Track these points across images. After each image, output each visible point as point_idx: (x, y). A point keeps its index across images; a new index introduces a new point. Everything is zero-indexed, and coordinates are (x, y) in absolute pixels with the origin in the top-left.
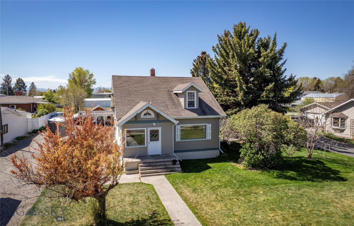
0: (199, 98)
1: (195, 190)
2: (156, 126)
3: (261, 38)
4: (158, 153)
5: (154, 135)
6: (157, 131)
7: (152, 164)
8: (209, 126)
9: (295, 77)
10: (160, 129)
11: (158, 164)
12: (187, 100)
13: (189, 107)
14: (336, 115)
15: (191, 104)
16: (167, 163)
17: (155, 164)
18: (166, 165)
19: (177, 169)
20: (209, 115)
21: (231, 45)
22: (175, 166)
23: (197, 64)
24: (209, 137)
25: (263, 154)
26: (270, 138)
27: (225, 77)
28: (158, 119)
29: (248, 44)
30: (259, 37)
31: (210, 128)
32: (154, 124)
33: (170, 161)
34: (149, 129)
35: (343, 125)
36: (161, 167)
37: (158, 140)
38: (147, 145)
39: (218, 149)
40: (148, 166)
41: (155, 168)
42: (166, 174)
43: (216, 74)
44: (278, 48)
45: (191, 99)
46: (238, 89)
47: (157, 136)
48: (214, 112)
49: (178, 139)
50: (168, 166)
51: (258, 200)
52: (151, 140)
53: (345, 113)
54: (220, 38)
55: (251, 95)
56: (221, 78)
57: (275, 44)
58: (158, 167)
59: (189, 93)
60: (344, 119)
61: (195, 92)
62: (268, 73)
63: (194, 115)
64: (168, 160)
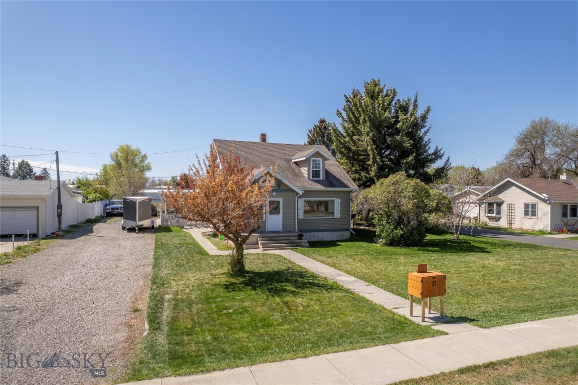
0: (326, 170)
2: (276, 196)
3: (399, 100)
4: (279, 230)
5: (275, 209)
6: (278, 202)
7: (274, 238)
8: (338, 201)
9: (441, 150)
10: (281, 200)
11: (281, 238)
12: (311, 169)
13: (313, 177)
14: (491, 199)
15: (316, 174)
16: (291, 238)
17: (278, 238)
18: (290, 240)
19: (304, 244)
20: (338, 187)
21: (361, 106)
22: (301, 241)
23: (314, 135)
24: (338, 215)
25: (402, 229)
26: (410, 206)
27: (354, 148)
28: (279, 187)
29: (383, 106)
30: (396, 98)
31: (340, 203)
32: (275, 194)
33: (295, 236)
34: (268, 200)
35: (499, 213)
36: (285, 241)
37: (278, 213)
38: (266, 218)
39: (348, 230)
40: (269, 240)
41: (277, 242)
42: (292, 249)
43: (342, 144)
44: (420, 112)
45: (316, 167)
46: (371, 162)
47: (277, 209)
48: (343, 185)
49: (301, 216)
50: (293, 241)
52: (270, 213)
53: (502, 196)
54: (347, 98)
55: (387, 170)
56: (348, 149)
57: (415, 106)
58: (281, 242)
59: (314, 161)
60: (499, 205)
61: (321, 159)
62: (408, 144)
63: (320, 187)
64: (293, 234)
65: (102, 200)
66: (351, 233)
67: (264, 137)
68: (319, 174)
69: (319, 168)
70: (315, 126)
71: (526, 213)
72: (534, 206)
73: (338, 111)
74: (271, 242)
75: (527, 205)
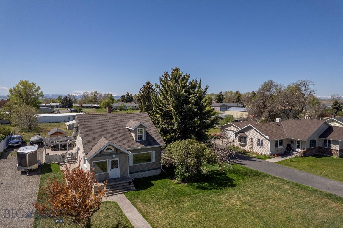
0: (146, 132)
1: (145, 204)
2: (115, 157)
3: (190, 81)
4: (118, 177)
5: (114, 164)
6: (116, 161)
7: (114, 186)
8: (153, 153)
10: (118, 159)
11: (118, 186)
12: (137, 135)
13: (138, 139)
14: (241, 135)
15: (140, 137)
16: (124, 184)
17: (116, 186)
18: (124, 185)
19: (132, 188)
20: (153, 145)
21: (169, 87)
22: (131, 186)
23: (143, 92)
24: (153, 160)
25: (189, 173)
26: (193, 163)
27: (164, 109)
28: (117, 152)
29: (181, 86)
30: (189, 81)
31: (154, 154)
32: (114, 156)
33: (127, 183)
34: (110, 160)
35: (245, 142)
36: (121, 188)
37: (117, 167)
38: (109, 171)
39: (160, 168)
41: (116, 189)
42: (124, 193)
44: (203, 88)
45: (140, 133)
46: (174, 120)
47: (116, 164)
48: (157, 143)
49: (131, 164)
50: (126, 187)
51: (184, 206)
52: (112, 168)
53: (246, 133)
54: (161, 79)
55: (183, 125)
56: (162, 111)
57: (200, 87)
58: (118, 188)
59: (138, 130)
60: (245, 138)
61: (143, 128)
62: (195, 108)
63: (142, 146)
64: (126, 181)
65: (4, 139)
66: (162, 171)
68: (142, 137)
69: (142, 133)
70: (144, 86)
71: (258, 144)
72: (262, 141)
74: (112, 189)
75: (259, 140)
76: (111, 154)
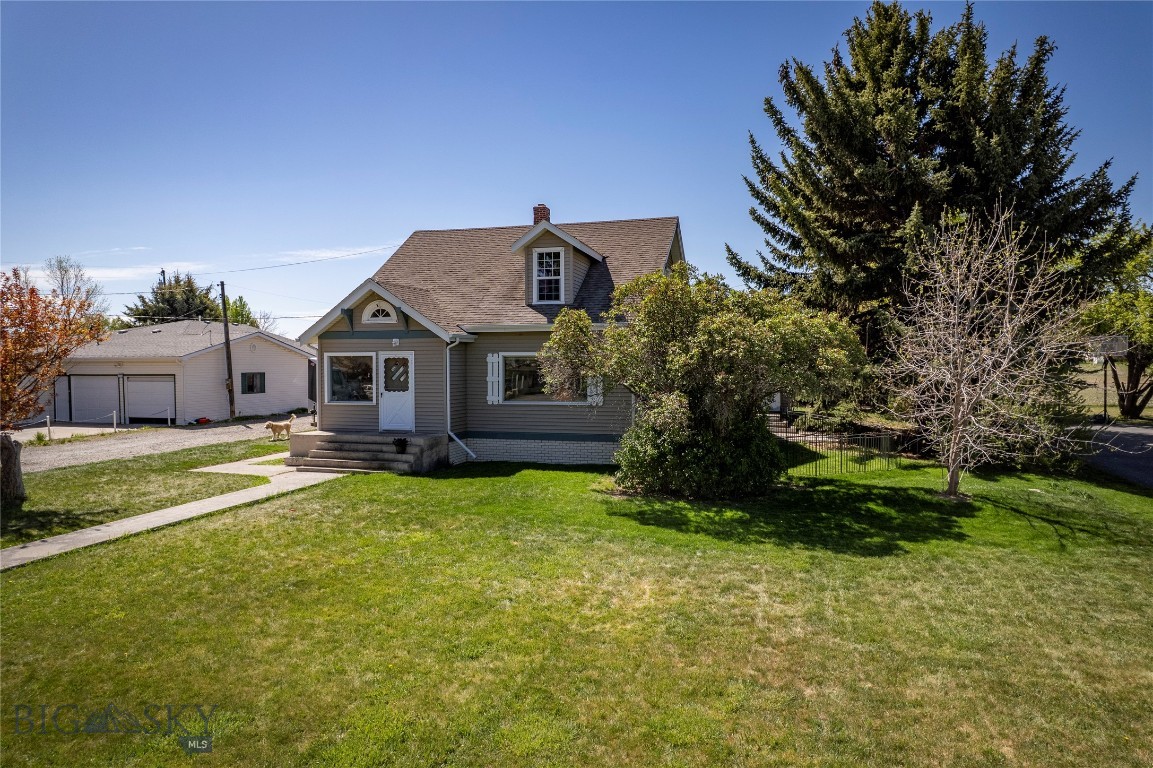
2: (400, 349)
4: (407, 428)
5: (397, 375)
6: (404, 362)
10: (410, 356)
12: (535, 279)
15: (549, 291)
24: (596, 396)
28: (406, 328)
32: (396, 341)
34: (384, 355)
37: (406, 388)
38: (377, 400)
45: (548, 273)
47: (404, 377)
49: (495, 397)
50: (379, 456)
52: (387, 388)
61: (561, 250)
67: (541, 213)
68: (557, 289)
69: (557, 273)
73: (768, 101)
74: (338, 454)
76: (385, 334)
